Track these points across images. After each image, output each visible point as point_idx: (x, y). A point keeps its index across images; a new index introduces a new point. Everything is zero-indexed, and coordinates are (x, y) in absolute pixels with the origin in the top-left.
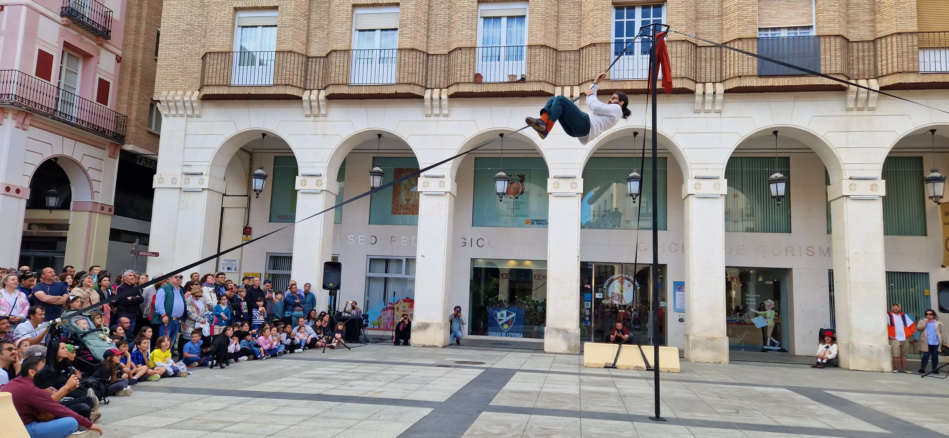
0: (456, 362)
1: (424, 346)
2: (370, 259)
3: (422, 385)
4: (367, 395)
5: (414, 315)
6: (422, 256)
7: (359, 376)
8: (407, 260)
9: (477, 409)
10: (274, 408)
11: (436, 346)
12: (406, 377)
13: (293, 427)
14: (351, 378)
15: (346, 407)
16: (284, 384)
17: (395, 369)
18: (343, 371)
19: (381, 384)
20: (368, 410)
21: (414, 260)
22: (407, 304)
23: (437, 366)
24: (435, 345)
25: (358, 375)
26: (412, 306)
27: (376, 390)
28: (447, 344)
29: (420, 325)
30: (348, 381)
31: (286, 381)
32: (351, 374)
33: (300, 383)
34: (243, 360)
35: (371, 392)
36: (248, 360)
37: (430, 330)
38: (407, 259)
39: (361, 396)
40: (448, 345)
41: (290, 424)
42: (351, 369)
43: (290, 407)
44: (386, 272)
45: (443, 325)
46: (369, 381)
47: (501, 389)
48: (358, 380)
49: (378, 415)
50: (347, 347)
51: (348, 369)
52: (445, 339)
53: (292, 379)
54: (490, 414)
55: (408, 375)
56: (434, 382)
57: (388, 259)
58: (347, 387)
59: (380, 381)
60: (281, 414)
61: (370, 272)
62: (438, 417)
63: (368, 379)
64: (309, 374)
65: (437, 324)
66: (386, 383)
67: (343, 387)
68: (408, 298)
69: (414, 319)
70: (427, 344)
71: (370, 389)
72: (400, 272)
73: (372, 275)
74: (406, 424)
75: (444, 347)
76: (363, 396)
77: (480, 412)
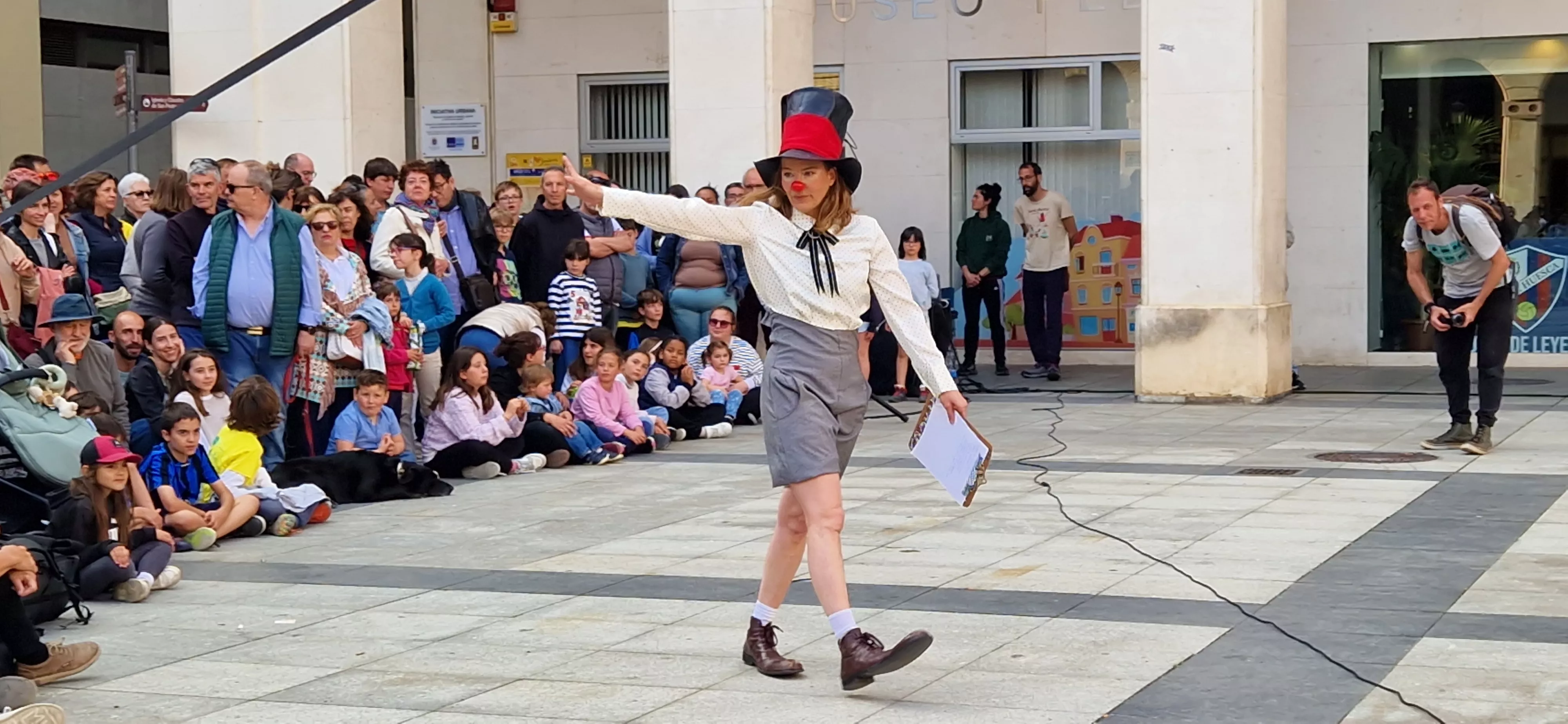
0: (1320, 456)
1: (1190, 400)
2: (964, 75)
3: (1181, 544)
4: (972, 583)
5: (1144, 282)
6: (1164, 47)
7: (943, 514)
8: (1108, 68)
9: (1397, 629)
10: (635, 630)
11: (1238, 400)
12: (1118, 516)
13: (702, 695)
14: (909, 522)
15: (895, 625)
16: (670, 548)
17: (1074, 486)
18: (879, 500)
19: (1022, 541)
20: (974, 636)
21: (1135, 66)
22: (1117, 243)
23: (1242, 473)
24: (1234, 393)
25: (934, 510)
26: (1134, 251)
27: (1001, 566)
28: (1280, 390)
29: (1170, 320)
30: (900, 534)
31: (675, 538)
32: (909, 510)
33: (729, 544)
34: (532, 468)
35: (986, 572)
36: (547, 466)
37: (1208, 336)
38: (1104, 64)
39: (946, 586)
40: (1287, 394)
41: (694, 683)
42: (912, 488)
43: (696, 626)
44: (1028, 122)
45: (1262, 316)
46: (978, 530)
47: (1502, 551)
48: (935, 528)
49: (1010, 653)
50: (896, 414)
51: (898, 490)
52: (1273, 372)
53: (700, 530)
54: (1451, 644)
55: (1128, 507)
56: (1226, 533)
57: (1030, 71)
58: (895, 555)
59: (1019, 530)
60: (661, 650)
61: (964, 126)
62: (1243, 658)
63: (974, 526)
64: (759, 512)
65: (1238, 313)
66: (1042, 538)
67: (881, 554)
68: (1117, 219)
69: (1144, 297)
70: (1201, 392)
71: (981, 561)
72: (1079, 119)
73: (972, 136)
74: (1118, 683)
75: (1272, 400)
76: (955, 585)
77: (1411, 639)
